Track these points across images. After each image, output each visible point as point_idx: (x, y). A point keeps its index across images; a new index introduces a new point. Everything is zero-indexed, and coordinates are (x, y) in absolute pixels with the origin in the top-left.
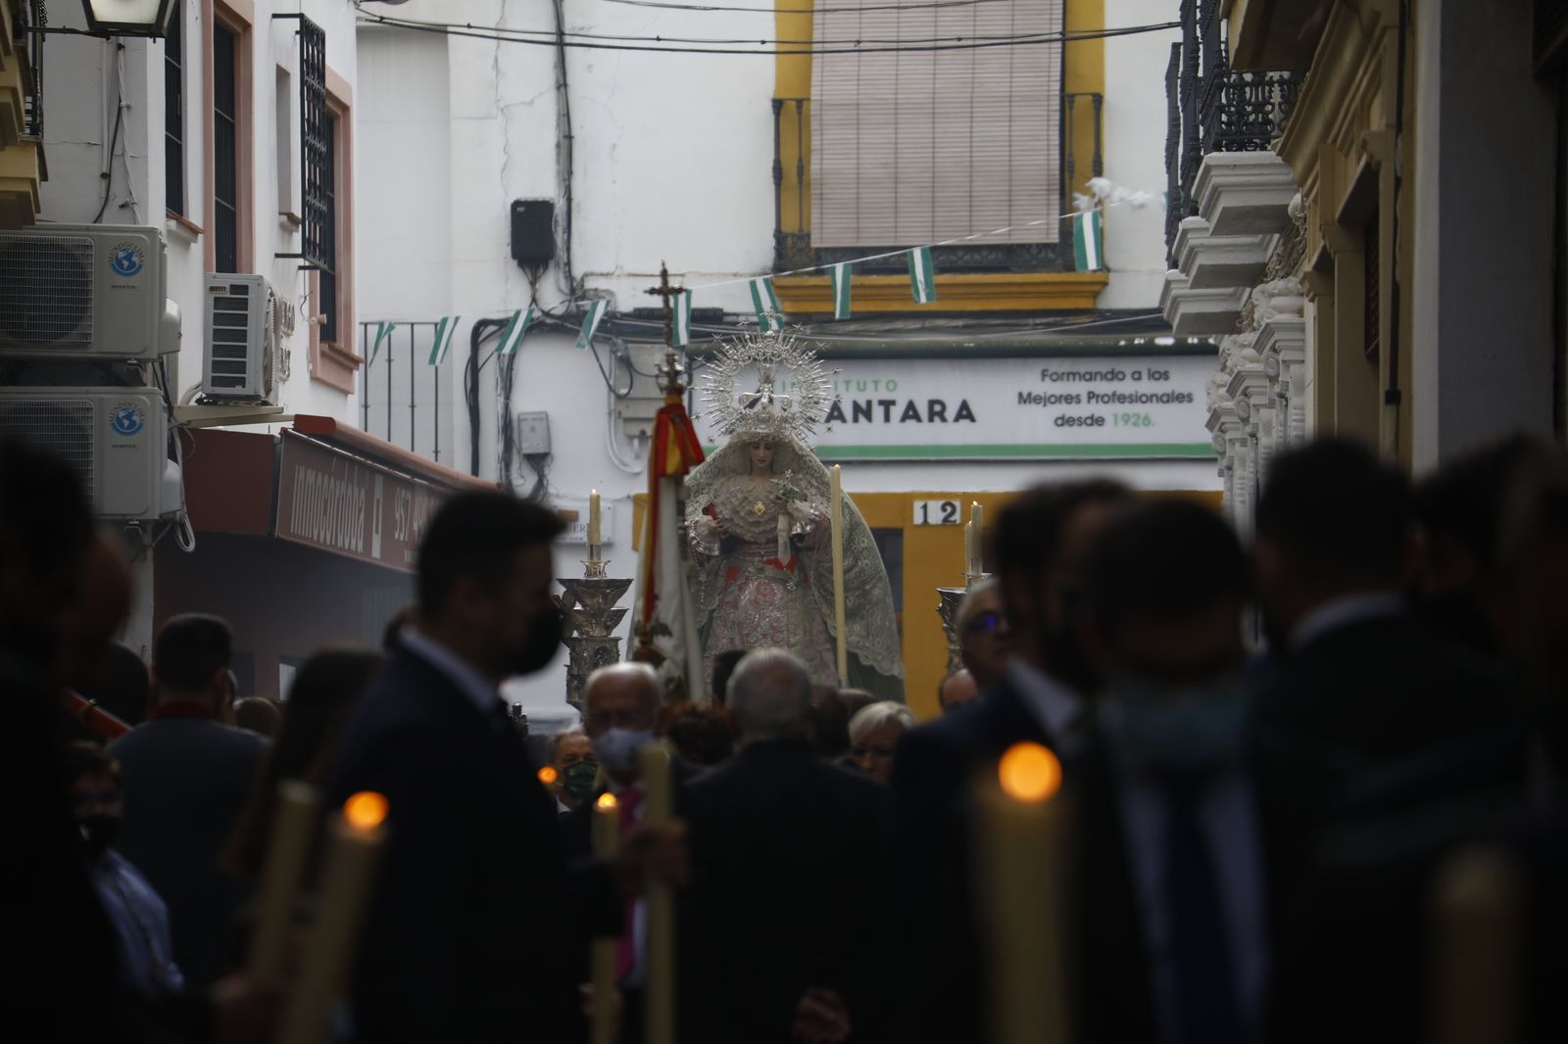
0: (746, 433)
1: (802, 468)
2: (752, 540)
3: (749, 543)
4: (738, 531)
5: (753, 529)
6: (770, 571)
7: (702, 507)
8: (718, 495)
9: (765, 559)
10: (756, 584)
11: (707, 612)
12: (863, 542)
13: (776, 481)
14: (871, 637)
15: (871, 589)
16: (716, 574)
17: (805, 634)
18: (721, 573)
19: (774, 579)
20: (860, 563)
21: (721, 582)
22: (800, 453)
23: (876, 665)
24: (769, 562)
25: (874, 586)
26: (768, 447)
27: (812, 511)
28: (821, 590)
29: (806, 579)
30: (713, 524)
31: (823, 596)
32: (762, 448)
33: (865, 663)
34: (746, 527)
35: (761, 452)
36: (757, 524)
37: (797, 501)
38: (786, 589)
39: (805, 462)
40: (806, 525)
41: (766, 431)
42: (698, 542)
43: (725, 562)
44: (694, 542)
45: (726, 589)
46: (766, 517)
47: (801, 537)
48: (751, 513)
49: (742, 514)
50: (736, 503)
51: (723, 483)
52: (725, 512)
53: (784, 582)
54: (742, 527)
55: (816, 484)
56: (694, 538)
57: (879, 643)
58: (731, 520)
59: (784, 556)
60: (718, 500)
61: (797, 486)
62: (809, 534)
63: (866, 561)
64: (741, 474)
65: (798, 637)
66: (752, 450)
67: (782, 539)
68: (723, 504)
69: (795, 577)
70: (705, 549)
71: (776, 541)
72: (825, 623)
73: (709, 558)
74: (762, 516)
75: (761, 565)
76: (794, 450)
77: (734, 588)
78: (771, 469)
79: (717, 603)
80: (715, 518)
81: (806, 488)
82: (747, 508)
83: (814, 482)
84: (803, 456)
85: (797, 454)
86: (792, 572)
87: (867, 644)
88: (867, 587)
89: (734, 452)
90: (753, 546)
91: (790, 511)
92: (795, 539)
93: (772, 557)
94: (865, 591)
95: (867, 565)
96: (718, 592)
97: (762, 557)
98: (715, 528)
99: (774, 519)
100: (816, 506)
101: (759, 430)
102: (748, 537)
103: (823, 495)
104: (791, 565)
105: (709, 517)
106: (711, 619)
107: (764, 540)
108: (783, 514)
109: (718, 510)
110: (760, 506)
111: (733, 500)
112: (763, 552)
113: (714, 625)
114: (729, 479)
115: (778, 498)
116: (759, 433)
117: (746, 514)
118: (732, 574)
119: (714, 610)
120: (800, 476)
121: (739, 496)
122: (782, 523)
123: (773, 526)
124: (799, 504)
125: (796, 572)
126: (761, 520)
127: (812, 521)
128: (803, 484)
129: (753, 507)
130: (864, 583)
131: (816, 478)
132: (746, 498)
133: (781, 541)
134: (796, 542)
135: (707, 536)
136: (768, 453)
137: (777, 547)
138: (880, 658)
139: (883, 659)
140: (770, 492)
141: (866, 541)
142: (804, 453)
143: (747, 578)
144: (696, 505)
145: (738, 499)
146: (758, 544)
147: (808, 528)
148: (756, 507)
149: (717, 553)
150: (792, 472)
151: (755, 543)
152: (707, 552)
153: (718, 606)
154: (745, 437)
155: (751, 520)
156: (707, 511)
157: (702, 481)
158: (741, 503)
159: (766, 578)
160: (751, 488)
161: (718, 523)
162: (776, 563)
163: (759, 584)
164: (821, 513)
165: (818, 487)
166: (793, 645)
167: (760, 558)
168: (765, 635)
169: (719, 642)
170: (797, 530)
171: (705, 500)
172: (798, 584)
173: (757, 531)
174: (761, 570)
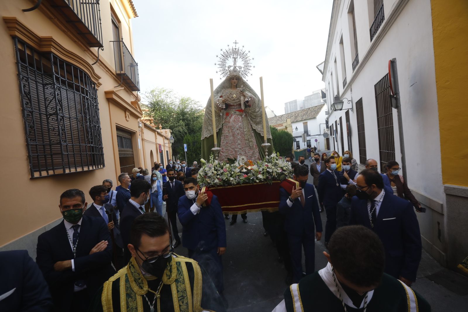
3: (232, 106)
4: (229, 103)
8: (223, 94)
9: (236, 110)
11: (221, 124)
13: (239, 88)
17: (248, 129)
18: (224, 114)
19: (238, 115)
21: (225, 116)
26: (236, 79)
28: (250, 117)
32: (234, 79)
33: (262, 135)
35: (234, 81)
36: (234, 100)
38: (242, 117)
39: (245, 84)
40: (249, 98)
41: (236, 74)
42: (220, 105)
43: (225, 111)
45: (226, 118)
48: (233, 97)
49: (230, 98)
51: (224, 90)
53: (241, 115)
54: (230, 101)
55: (248, 90)
56: (218, 104)
58: (227, 99)
60: (223, 95)
62: (250, 101)
64: (229, 88)
65: (246, 129)
66: (232, 80)
68: (225, 96)
69: (245, 114)
70: (221, 106)
72: (252, 126)
73: (222, 109)
74: (235, 98)
75: (235, 111)
76: (243, 80)
77: (229, 118)
78: (237, 86)
79: (224, 122)
82: (231, 96)
83: (248, 89)
86: (244, 112)
89: (227, 82)
90: (233, 106)
91: (244, 94)
92: (246, 103)
93: (239, 108)
96: (224, 119)
98: (224, 100)
99: (238, 99)
102: (232, 104)
106: (222, 126)
107: (236, 105)
108: (242, 96)
109: (223, 97)
110: (235, 95)
111: (227, 94)
112: (235, 108)
114: (226, 89)
116: (234, 75)
118: (227, 114)
119: (223, 124)
121: (229, 93)
122: (242, 98)
123: (238, 101)
124: (247, 92)
126: (235, 99)
131: (248, 88)
132: (231, 94)
133: (242, 103)
135: (222, 103)
136: (236, 81)
137: (241, 105)
140: (237, 92)
143: (232, 115)
144: (217, 96)
149: (224, 108)
150: (242, 86)
151: (234, 105)
152: (222, 107)
154: (230, 76)
155: (232, 99)
156: (221, 97)
157: (219, 89)
158: (229, 95)
160: (232, 91)
163: (235, 116)
164: (252, 96)
165: (249, 91)
166: (245, 132)
167: (235, 110)
168: (237, 129)
169: (225, 132)
170: (247, 100)
171: (220, 95)
172: (245, 116)
173: (234, 102)
174: (235, 112)
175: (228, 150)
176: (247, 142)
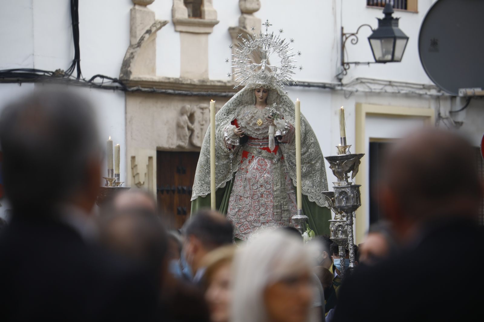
0: (254, 84)
1: (281, 102)
2: (256, 137)
3: (254, 139)
4: (249, 133)
5: (256, 132)
6: (264, 153)
7: (231, 120)
8: (239, 115)
9: (262, 147)
10: (257, 160)
11: (232, 173)
12: (312, 139)
13: (268, 108)
14: (314, 187)
15: (315, 163)
16: (237, 154)
17: (281, 186)
18: (239, 153)
19: (266, 158)
20: (309, 150)
21: (240, 158)
22: (281, 94)
23: (316, 202)
24: (264, 149)
25: (317, 162)
26: (264, 91)
27: (286, 124)
28: (290, 163)
29: (282, 158)
30: (236, 130)
31: (291, 166)
32: (261, 91)
33: (310, 200)
34: (253, 131)
35: (261, 94)
36: (258, 130)
37: (278, 119)
38: (272, 163)
39: (283, 99)
40: (283, 131)
41: (264, 83)
42: (229, 139)
43: (242, 148)
44: (227, 139)
45: (242, 162)
46: (263, 126)
47: (280, 137)
48: (255, 124)
49: (251, 125)
50: (248, 119)
51: (241, 109)
52: (242, 123)
53: (271, 159)
54: (251, 131)
55: (288, 110)
56: (227, 137)
57: (318, 190)
58: (246, 127)
59: (271, 145)
60: (240, 117)
61: (279, 111)
62: (284, 136)
63: (313, 149)
64: (251, 104)
65: (278, 187)
66: (256, 93)
67: (271, 138)
68: (242, 119)
69: (277, 156)
70: (232, 142)
71: (268, 138)
72: (292, 180)
73: (234, 146)
74: (261, 126)
75: (260, 150)
76: (277, 93)
77: (246, 162)
78: (266, 102)
79: (237, 169)
80: (237, 127)
81: (283, 112)
82: (254, 122)
83: (287, 109)
84: (282, 96)
85: (279, 95)
86: (276, 154)
87: (312, 191)
88: (313, 162)
89: (247, 93)
90: (256, 141)
91: (275, 124)
92: (277, 138)
93: (266, 146)
94: (312, 164)
95: (313, 151)
96: (238, 163)
97: (261, 146)
98: (238, 132)
99: (267, 127)
100: (288, 122)
101: (260, 83)
102: (254, 136)
103: (291, 116)
104: (275, 151)
105: (234, 126)
106: (234, 177)
107: (262, 138)
108: (271, 125)
109: (239, 122)
110: (260, 121)
111: (246, 117)
112: (261, 144)
113: (236, 180)
114: (245, 106)
115: (269, 117)
116: (260, 84)
117: (253, 125)
118: (245, 155)
119: (236, 172)
120: (281, 106)
121: (250, 116)
122: (271, 129)
123: (266, 131)
124: (279, 120)
125: (277, 154)
126: (260, 128)
127: (286, 129)
128: (282, 110)
129: (257, 121)
130: (311, 160)
132: (252, 117)
133: (270, 139)
134: (277, 139)
135: (233, 136)
136: (264, 94)
137: (268, 141)
138: (319, 198)
139: (320, 198)
140: (266, 114)
141: (312, 138)
142: (283, 94)
143: (253, 157)
144: (227, 120)
145: (249, 117)
146: (259, 139)
147: (284, 132)
148: (258, 121)
149: (238, 144)
150: (276, 104)
151: (257, 139)
152: (233, 144)
153: (238, 170)
154: (253, 86)
155: (256, 128)
156: (234, 122)
157: (231, 107)
158: (250, 119)
159: (262, 157)
160: (255, 112)
161: (239, 130)
162: (268, 149)
163: (259, 160)
164: (291, 125)
165: (289, 112)
166: (276, 191)
167: (260, 147)
168: (261, 186)
169: (238, 188)
170: (278, 133)
171: (232, 117)
172: (278, 160)
173: (258, 133)
174: (260, 153)
175: (240, 225)
176: (278, 211)
